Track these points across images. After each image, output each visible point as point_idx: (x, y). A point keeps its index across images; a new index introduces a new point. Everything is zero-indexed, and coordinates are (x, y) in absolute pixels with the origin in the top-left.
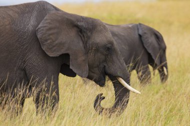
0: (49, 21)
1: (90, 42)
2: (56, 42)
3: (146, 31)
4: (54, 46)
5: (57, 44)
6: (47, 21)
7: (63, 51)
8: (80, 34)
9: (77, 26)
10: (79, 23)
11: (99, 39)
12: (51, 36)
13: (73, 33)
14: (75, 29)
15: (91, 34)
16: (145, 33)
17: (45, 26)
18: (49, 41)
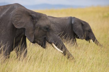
0: (17, 11)
1: (37, 24)
2: (19, 21)
3: (76, 22)
4: (18, 23)
5: (19, 23)
6: (16, 11)
7: (22, 27)
8: (32, 20)
9: (31, 16)
10: (32, 14)
11: (42, 23)
12: (17, 18)
13: (29, 19)
14: (30, 17)
15: (38, 20)
16: (76, 23)
17: (15, 13)
18: (16, 20)
